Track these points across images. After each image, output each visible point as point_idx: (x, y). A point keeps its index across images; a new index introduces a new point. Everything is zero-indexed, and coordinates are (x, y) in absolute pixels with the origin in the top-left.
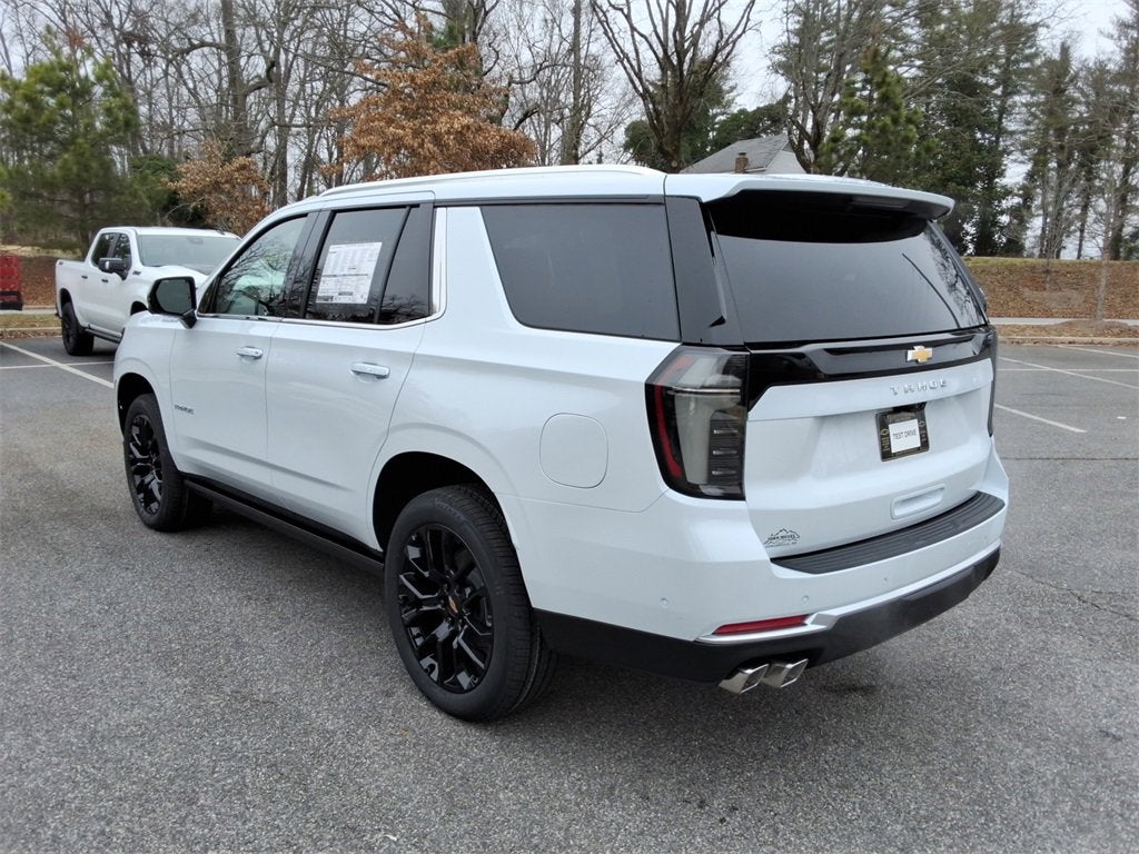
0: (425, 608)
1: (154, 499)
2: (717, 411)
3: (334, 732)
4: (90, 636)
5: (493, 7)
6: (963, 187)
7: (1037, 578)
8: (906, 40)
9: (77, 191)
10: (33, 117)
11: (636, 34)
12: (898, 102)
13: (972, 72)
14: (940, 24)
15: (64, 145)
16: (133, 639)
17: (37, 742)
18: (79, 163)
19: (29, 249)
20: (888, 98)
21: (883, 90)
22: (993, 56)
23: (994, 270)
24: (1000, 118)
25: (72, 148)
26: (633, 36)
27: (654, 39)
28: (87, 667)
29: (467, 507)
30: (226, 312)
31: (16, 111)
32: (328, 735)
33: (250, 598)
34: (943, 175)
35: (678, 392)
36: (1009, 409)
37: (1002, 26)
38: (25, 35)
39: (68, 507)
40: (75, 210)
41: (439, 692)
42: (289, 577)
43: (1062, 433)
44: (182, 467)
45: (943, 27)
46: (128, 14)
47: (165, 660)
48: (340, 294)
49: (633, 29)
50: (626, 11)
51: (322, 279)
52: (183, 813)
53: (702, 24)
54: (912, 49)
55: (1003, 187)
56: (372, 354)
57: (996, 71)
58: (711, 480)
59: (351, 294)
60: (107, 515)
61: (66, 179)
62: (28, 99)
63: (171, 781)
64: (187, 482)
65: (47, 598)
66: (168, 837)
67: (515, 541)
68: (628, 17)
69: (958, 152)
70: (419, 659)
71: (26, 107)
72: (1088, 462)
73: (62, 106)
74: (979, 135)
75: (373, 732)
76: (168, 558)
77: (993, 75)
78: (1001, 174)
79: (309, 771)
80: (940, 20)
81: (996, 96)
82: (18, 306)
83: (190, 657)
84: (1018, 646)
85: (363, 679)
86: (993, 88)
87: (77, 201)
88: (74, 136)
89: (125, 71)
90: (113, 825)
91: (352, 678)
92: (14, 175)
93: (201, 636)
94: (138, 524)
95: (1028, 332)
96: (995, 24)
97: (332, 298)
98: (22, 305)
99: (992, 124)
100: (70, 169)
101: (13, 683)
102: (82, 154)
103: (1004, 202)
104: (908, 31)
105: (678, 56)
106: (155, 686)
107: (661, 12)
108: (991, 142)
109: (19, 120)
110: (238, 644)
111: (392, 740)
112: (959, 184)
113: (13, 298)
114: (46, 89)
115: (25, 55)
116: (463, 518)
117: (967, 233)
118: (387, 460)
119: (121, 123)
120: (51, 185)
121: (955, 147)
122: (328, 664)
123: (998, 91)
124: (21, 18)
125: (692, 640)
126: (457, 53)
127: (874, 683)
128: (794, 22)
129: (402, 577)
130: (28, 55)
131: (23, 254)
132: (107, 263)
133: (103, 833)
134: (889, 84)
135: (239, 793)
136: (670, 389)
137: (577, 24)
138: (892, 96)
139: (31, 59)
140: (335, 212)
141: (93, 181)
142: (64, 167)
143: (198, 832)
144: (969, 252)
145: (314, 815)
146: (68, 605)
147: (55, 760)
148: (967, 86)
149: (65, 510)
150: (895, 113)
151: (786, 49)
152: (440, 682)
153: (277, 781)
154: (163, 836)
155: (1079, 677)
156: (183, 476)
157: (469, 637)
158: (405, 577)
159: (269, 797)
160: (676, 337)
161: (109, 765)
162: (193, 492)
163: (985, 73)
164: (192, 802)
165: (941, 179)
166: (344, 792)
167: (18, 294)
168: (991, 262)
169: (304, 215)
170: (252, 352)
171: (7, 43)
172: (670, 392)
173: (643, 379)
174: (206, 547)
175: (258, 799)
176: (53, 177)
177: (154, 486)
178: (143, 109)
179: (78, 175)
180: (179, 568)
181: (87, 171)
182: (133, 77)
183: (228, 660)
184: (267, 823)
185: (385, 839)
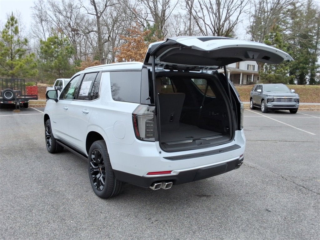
0: (95, 170)
1: (50, 145)
2: (147, 120)
3: (70, 199)
4: (24, 176)
5: (167, 19)
6: (305, 65)
7: (274, 172)
8: (288, 23)
9: (59, 70)
10: (48, 50)
11: (206, 25)
12: (281, 41)
13: (307, 32)
14: (297, 19)
15: (56, 58)
16: (34, 177)
17: (3, 197)
18: (59, 62)
19: (46, 84)
20: (278, 40)
21: (276, 38)
22: (314, 27)
23: (312, 89)
24: (316, 45)
25: (57, 58)
26: (205, 25)
27: (211, 26)
28: (21, 182)
29: (102, 145)
30: (65, 99)
31: (43, 49)
32: (68, 200)
33: (65, 169)
34: (299, 61)
35: (139, 115)
36: (297, 128)
37: (316, 18)
38: (49, 29)
39: (32, 147)
40: (58, 75)
41: (97, 191)
42: (77, 165)
43: (308, 134)
44: (55, 137)
45: (298, 19)
46: (75, 24)
47: (39, 182)
48: (84, 93)
49: (205, 23)
50: (203, 19)
51: (81, 90)
52: (28, 213)
53: (225, 21)
54: (289, 26)
55: (317, 65)
56: (86, 108)
57: (315, 31)
58: (147, 137)
59: (85, 93)
60: (40, 149)
61: (55, 66)
62: (47, 46)
63: (28, 207)
64: (57, 141)
65: (19, 167)
66: (22, 218)
67: (109, 152)
68: (204, 21)
69: (303, 55)
70: (94, 183)
71: (47, 48)
72: (310, 143)
73: (55, 48)
74: (309, 50)
75: (79, 200)
76: (50, 159)
77: (314, 33)
78: (317, 61)
79: (60, 207)
80: (297, 17)
81: (315, 39)
82: (37, 99)
83: (45, 181)
84: (257, 188)
85: (83, 188)
86: (314, 36)
87: (58, 72)
88: (58, 55)
89: (74, 38)
90: (11, 215)
91: (80, 188)
92: (43, 65)
93: (50, 177)
94: (47, 151)
95: (316, 107)
96: (314, 18)
97: (82, 94)
98: (38, 98)
99: (314, 47)
100: (57, 64)
101: (3, 185)
102: (60, 60)
103: (318, 69)
104: (288, 21)
105: (218, 30)
106: (34, 187)
107: (214, 18)
108: (313, 52)
109: (44, 52)
110: (57, 179)
111: (82, 202)
112: (303, 64)
113: (36, 97)
114: (52, 43)
115: (49, 34)
116: (101, 147)
117: (307, 79)
118: (88, 133)
119: (70, 52)
120: (52, 68)
121: (302, 53)
122: (76, 184)
123: (315, 37)
124: (49, 25)
125: (142, 176)
126: (146, 33)
127: (211, 195)
128: (252, 19)
129: (91, 162)
130: (50, 35)
131: (44, 86)
132: (57, 88)
133: (9, 216)
134: (278, 36)
135: (42, 210)
136: (137, 115)
137: (190, 22)
138: (279, 39)
139: (50, 36)
140: (85, 74)
141: (62, 67)
142: (55, 63)
143: (29, 218)
144: (307, 84)
145: (57, 216)
146: (22, 169)
147: (5, 201)
148: (305, 36)
149: (31, 148)
150: (280, 44)
151: (252, 27)
152: (97, 189)
153: (52, 209)
154: (21, 218)
155: (269, 196)
156: (56, 139)
157: (103, 177)
158: (92, 162)
159: (48, 212)
160: (139, 102)
161: (16, 203)
162: (58, 144)
163: (311, 32)
164: (31, 211)
165: (298, 63)
166: (66, 212)
167: (37, 96)
168: (311, 87)
169: (79, 75)
170: (66, 108)
171: (45, 32)
172: (137, 116)
173: (132, 112)
174: (60, 157)
175: (46, 212)
176: (52, 66)
177: (50, 143)
178: (78, 48)
179: (59, 66)
180: (52, 161)
181: (61, 64)
182: (76, 40)
183: (53, 182)
184: (45, 217)
185: (70, 222)
